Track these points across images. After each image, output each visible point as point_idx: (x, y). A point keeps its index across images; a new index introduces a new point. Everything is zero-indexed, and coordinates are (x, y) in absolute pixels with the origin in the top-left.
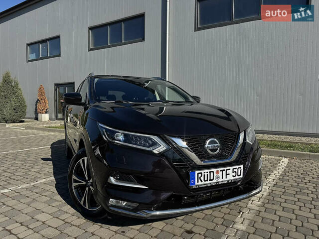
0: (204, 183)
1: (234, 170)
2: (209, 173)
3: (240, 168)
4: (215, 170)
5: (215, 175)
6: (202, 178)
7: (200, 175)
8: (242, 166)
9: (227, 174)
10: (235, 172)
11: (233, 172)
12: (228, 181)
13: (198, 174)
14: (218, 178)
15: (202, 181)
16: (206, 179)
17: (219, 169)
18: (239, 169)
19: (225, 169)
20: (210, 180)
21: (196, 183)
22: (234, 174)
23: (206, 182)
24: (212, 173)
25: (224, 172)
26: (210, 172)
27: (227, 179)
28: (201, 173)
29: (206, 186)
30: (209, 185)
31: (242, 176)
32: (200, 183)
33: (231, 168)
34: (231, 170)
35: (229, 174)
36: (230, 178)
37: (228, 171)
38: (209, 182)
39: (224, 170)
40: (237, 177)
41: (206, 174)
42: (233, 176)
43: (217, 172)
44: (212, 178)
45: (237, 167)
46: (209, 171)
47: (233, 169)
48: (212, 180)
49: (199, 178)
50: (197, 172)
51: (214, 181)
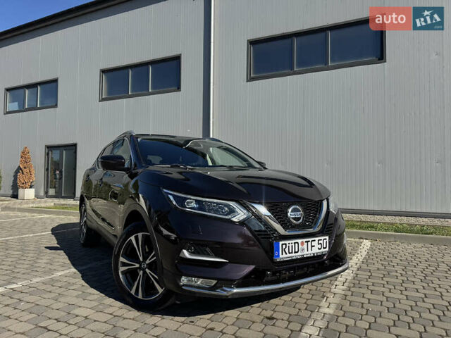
0: (288, 255)
1: (320, 242)
2: (293, 244)
3: (325, 239)
4: (299, 241)
5: (300, 246)
6: (287, 250)
7: (284, 246)
8: (327, 237)
9: (312, 246)
10: (321, 244)
11: (319, 244)
12: (314, 254)
13: (283, 244)
14: (303, 250)
15: (286, 254)
16: (290, 252)
17: (304, 240)
18: (325, 241)
19: (310, 240)
20: (295, 252)
21: (281, 256)
22: (320, 246)
23: (291, 255)
24: (296, 244)
25: (309, 243)
26: (295, 243)
27: (313, 252)
28: (286, 244)
29: (290, 259)
30: (294, 258)
31: (327, 249)
32: (284, 255)
33: (317, 239)
34: (317, 241)
35: (314, 246)
36: (316, 251)
37: (313, 242)
38: (293, 254)
40: (323, 250)
41: (290, 245)
42: (319, 249)
43: (302, 243)
44: (297, 250)
45: (322, 238)
46: (293, 241)
47: (319, 240)
48: (298, 252)
49: (284, 250)
50: (281, 243)
51: (299, 253)
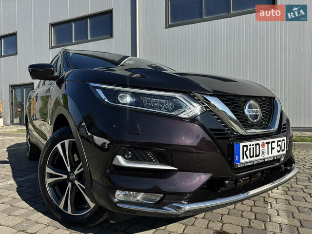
0: (250, 159)
1: (280, 143)
2: (254, 146)
3: (284, 140)
4: (261, 142)
5: (261, 149)
6: (248, 153)
7: (245, 148)
8: (285, 138)
10: (280, 145)
11: (278, 146)
12: (274, 157)
13: (244, 146)
14: (263, 153)
15: (247, 158)
16: (252, 155)
17: (265, 141)
18: (283, 142)
19: (271, 140)
20: (257, 156)
21: (242, 161)
22: (279, 148)
23: (252, 159)
24: (258, 146)
25: (270, 145)
26: (256, 145)
27: (273, 155)
28: (247, 146)
29: (252, 164)
30: (255, 163)
31: (285, 152)
32: (246, 160)
33: (276, 140)
34: (276, 142)
35: (274, 148)
36: (275, 153)
37: (273, 144)
38: (255, 158)
39: (269, 143)
40: (281, 153)
41: (252, 147)
42: (278, 152)
43: (263, 145)
44: (258, 154)
45: (281, 139)
46: (255, 143)
47: (278, 141)
48: (258, 156)
49: (244, 153)
50: (242, 144)
51: (260, 157)
